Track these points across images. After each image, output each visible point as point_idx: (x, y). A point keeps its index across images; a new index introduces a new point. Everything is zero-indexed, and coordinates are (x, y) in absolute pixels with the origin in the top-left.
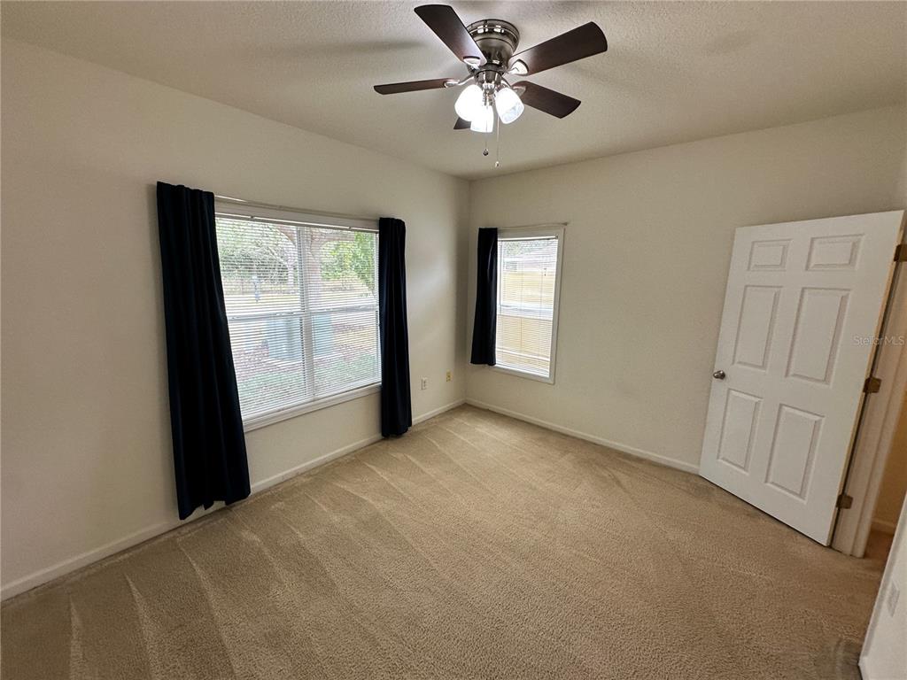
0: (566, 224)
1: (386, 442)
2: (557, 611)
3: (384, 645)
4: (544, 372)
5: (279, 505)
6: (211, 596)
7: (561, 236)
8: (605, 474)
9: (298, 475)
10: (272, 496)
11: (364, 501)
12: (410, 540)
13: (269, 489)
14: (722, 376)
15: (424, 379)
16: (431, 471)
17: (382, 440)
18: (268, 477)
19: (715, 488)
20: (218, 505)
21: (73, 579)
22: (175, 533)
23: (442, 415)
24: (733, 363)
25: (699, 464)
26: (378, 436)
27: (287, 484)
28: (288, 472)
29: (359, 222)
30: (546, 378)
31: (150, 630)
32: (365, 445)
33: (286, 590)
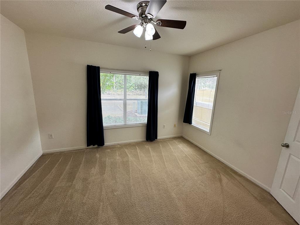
0: (221, 70)
1: (147, 142)
2: (154, 211)
3: (103, 193)
4: (207, 129)
5: (109, 150)
6: (81, 165)
7: (218, 75)
8: (217, 176)
9: (118, 144)
10: (109, 148)
11: (128, 156)
12: (130, 170)
13: (109, 146)
14: (287, 146)
15: (164, 125)
16: (152, 154)
17: (146, 141)
18: (110, 142)
19: (276, 202)
20: (96, 146)
21: (65, 152)
22: (86, 150)
23: (170, 138)
24: (294, 141)
25: (271, 188)
26: (145, 139)
27: (114, 146)
28: (116, 143)
29: (142, 73)
30: (207, 132)
31: (68, 167)
32: (140, 141)
33: (95, 170)
